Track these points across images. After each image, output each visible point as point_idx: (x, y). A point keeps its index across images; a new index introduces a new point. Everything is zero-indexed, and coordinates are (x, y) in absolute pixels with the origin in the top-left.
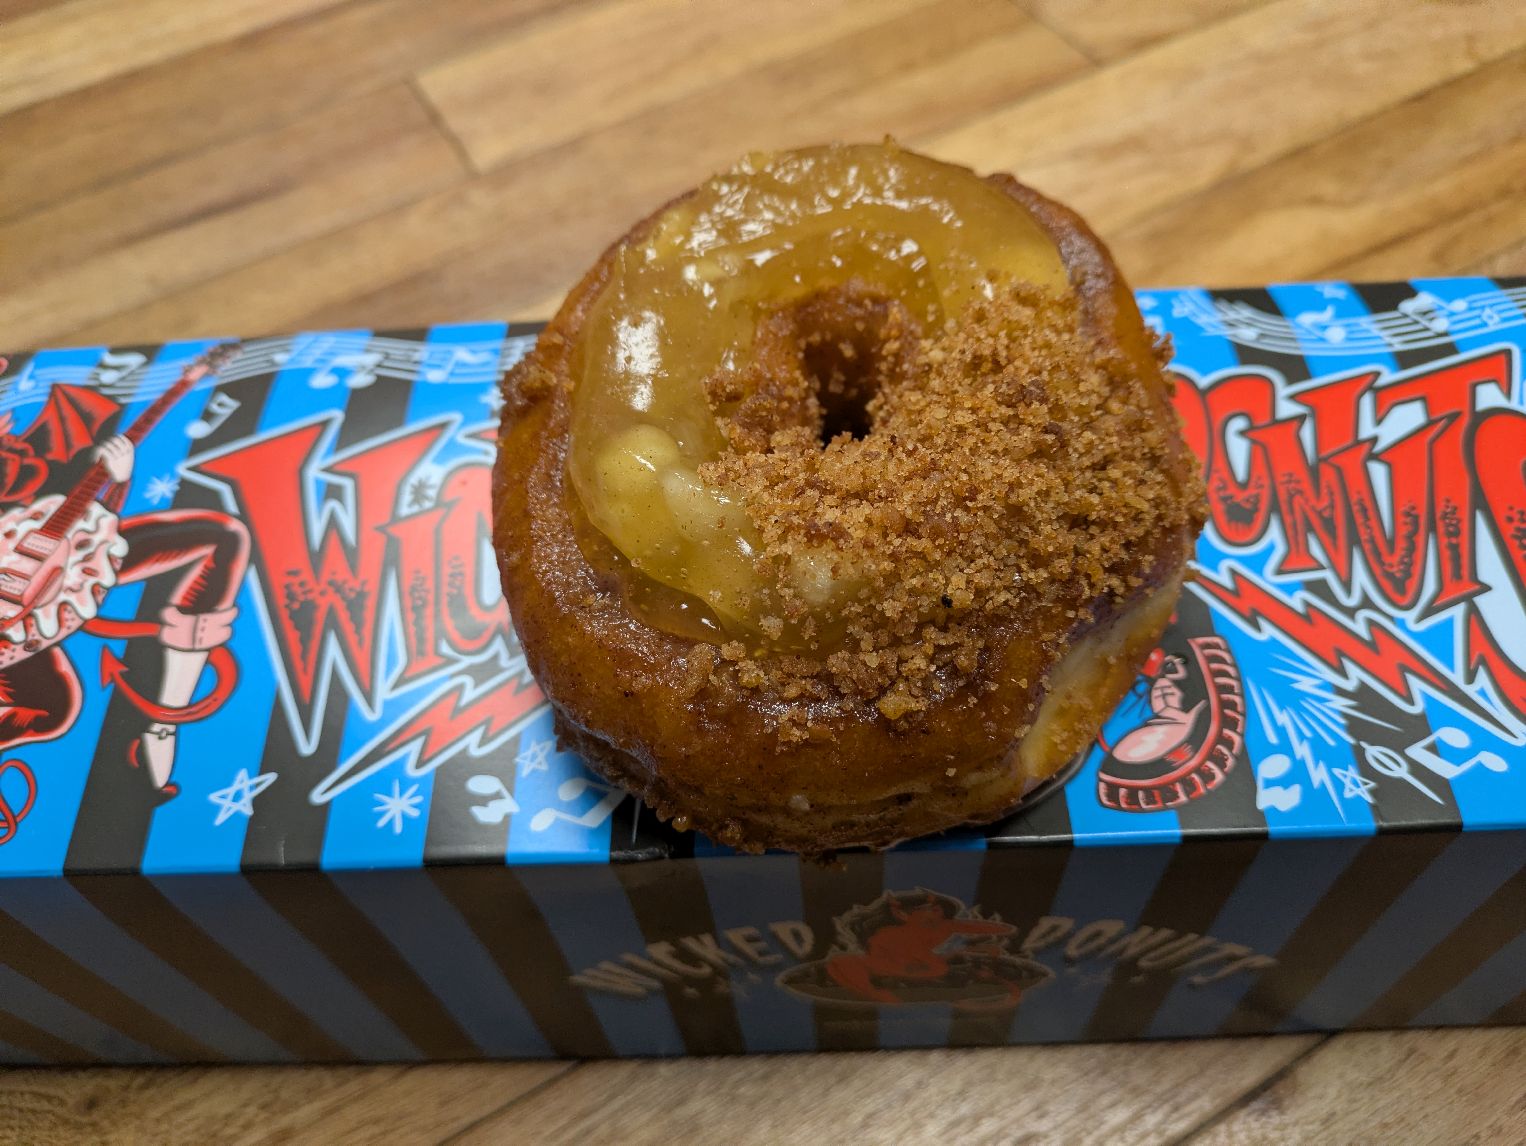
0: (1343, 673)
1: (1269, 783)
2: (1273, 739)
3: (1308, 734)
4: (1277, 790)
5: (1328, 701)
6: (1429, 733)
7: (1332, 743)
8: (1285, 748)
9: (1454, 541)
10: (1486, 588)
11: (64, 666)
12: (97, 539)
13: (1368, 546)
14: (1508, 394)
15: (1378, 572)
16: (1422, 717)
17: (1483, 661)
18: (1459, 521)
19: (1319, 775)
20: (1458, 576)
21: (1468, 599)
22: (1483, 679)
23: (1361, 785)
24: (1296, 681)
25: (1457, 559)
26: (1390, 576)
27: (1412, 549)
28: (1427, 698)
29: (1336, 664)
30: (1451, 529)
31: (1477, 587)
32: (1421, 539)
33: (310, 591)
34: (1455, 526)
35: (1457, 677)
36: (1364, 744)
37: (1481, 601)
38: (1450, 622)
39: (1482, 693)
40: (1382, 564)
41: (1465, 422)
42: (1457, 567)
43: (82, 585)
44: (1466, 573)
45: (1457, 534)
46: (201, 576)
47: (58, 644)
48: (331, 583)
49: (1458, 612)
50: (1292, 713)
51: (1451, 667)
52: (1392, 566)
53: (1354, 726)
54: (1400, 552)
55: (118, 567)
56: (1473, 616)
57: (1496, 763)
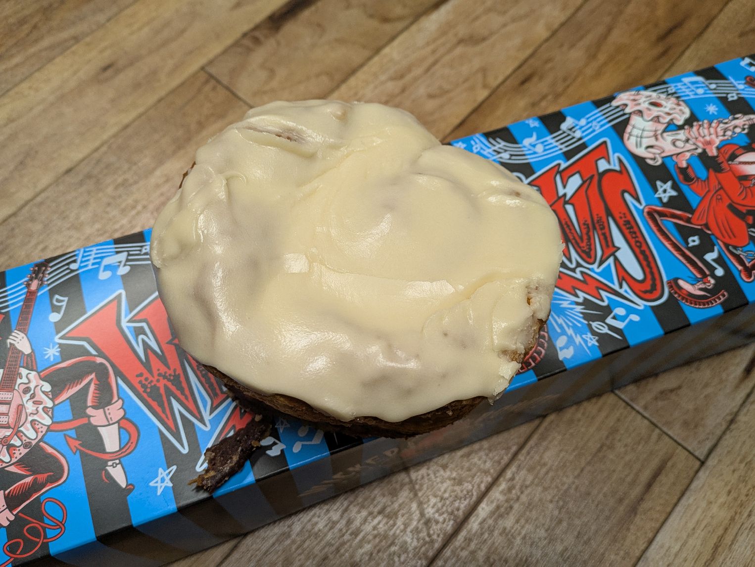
0: (577, 296)
1: (561, 349)
2: (559, 330)
3: (570, 324)
4: (565, 350)
5: (574, 308)
6: (611, 312)
7: (579, 325)
8: (564, 333)
9: (603, 231)
10: (618, 249)
11: (50, 450)
12: (32, 386)
13: (573, 241)
14: (609, 162)
15: (579, 251)
16: (608, 307)
17: (624, 279)
18: (603, 222)
19: (578, 340)
20: (608, 246)
21: (613, 254)
22: (625, 285)
23: (593, 339)
24: (561, 304)
25: (606, 238)
26: (584, 251)
27: (589, 239)
28: (608, 298)
29: (574, 293)
30: (601, 227)
31: (615, 249)
32: (591, 233)
33: (152, 381)
34: (602, 225)
35: (616, 287)
36: (591, 323)
37: (618, 254)
38: (609, 265)
39: (626, 291)
40: (580, 247)
41: (596, 178)
42: (607, 242)
43: (37, 410)
44: (610, 244)
45: (603, 228)
46: (95, 389)
47: (41, 440)
48: (160, 375)
49: (611, 260)
50: (562, 317)
51: (613, 283)
52: (584, 247)
53: (586, 316)
54: (585, 241)
55: (51, 396)
56: (617, 261)
57: (635, 318)
